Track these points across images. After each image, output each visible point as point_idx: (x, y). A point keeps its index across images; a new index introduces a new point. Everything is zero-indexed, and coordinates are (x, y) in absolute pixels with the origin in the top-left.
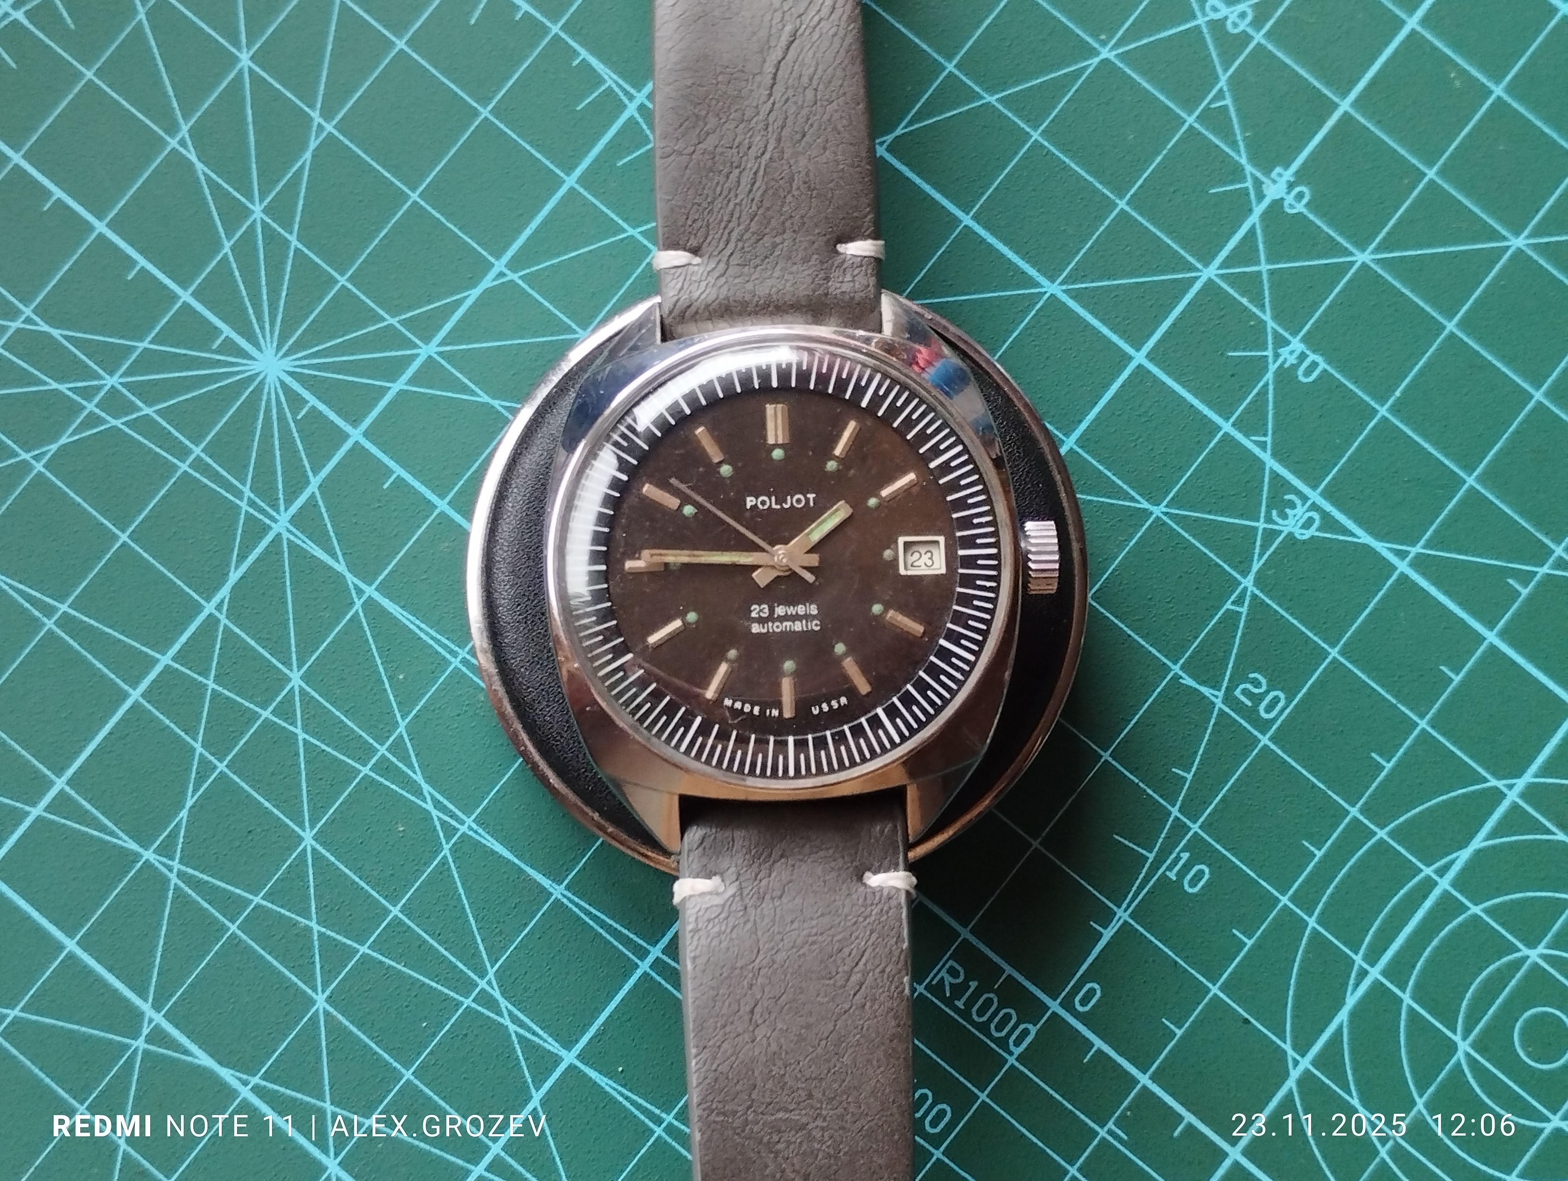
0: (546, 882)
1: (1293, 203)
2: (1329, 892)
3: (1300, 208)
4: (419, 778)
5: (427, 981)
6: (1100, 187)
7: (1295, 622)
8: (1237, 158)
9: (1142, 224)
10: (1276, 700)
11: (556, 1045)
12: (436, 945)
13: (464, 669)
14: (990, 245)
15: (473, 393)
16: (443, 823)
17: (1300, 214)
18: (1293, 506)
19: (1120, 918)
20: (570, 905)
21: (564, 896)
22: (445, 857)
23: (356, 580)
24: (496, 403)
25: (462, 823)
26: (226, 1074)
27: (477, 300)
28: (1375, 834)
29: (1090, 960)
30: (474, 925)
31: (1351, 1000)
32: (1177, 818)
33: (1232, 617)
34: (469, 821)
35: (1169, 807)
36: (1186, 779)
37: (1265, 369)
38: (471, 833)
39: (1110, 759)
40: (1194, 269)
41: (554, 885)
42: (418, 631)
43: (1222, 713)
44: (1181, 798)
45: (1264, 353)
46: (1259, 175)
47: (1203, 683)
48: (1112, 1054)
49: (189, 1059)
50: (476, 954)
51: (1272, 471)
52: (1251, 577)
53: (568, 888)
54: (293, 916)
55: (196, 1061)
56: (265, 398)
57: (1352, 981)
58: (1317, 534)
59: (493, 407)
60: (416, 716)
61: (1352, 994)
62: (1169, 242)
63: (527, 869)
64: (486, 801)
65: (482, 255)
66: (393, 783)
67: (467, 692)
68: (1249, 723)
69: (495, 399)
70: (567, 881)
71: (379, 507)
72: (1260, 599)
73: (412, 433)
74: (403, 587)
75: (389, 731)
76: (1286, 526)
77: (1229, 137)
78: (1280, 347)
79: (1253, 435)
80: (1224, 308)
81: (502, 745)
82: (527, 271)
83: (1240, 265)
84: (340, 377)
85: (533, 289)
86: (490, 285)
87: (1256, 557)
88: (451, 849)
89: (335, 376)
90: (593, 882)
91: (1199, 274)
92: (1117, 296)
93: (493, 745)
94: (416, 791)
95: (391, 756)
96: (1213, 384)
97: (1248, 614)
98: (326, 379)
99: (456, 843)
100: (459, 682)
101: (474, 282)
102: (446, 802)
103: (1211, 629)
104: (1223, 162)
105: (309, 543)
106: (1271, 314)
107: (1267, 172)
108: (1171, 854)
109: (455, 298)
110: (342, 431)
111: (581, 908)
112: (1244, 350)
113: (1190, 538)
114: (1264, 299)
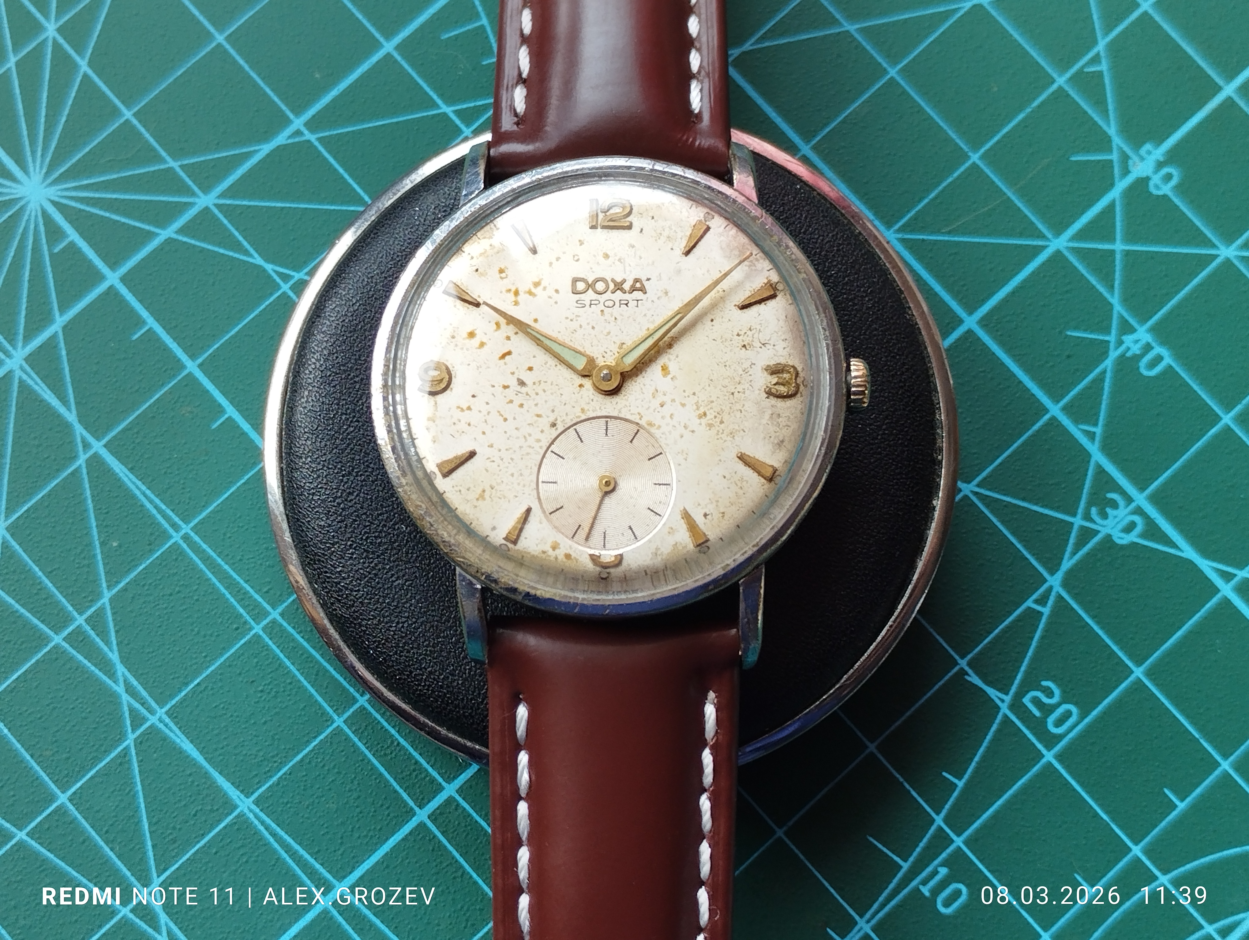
0: (233, 793)
1: (1159, 183)
3: (1166, 189)
4: (114, 657)
6: (954, 136)
7: (1100, 633)
8: (1105, 127)
9: (993, 182)
10: (1068, 714)
12: (102, 843)
13: (185, 546)
15: (246, 253)
16: (132, 710)
17: (1165, 196)
18: (1114, 505)
19: (861, 929)
20: (256, 822)
21: (251, 811)
23: (85, 433)
24: (269, 267)
25: (152, 712)
27: (266, 156)
28: (1156, 878)
30: (146, 827)
32: (940, 829)
33: (1033, 616)
34: (161, 712)
35: (933, 814)
36: (956, 786)
37: (1104, 354)
38: (161, 726)
39: (876, 752)
40: (1041, 236)
41: (242, 796)
42: (142, 499)
43: (1006, 720)
44: (947, 807)
45: (1107, 338)
46: (1126, 148)
47: (988, 683)
50: (143, 859)
51: (1098, 466)
52: (1059, 575)
56: (23, 223)
58: (1138, 540)
59: (264, 270)
60: (125, 590)
62: (1020, 205)
63: (215, 775)
64: (183, 694)
65: (281, 111)
66: (85, 658)
67: (185, 571)
68: (1035, 734)
69: (267, 260)
70: (256, 795)
71: (124, 359)
72: (1066, 601)
73: (173, 286)
74: (134, 447)
75: (91, 601)
76: (1104, 526)
77: (1100, 103)
78: (1124, 334)
79: (1082, 423)
80: (1069, 283)
81: (211, 635)
82: (327, 134)
83: (1092, 239)
84: (107, 215)
85: (329, 152)
86: (285, 142)
87: (1067, 555)
88: (135, 740)
89: (102, 213)
90: (285, 801)
91: (1047, 243)
92: (956, 253)
93: (202, 633)
94: (109, 671)
95: (88, 628)
96: (1047, 362)
97: (1050, 616)
98: (92, 215)
99: (142, 734)
100: (176, 559)
101: (266, 137)
102: (140, 688)
103: (1007, 626)
104: (1089, 129)
105: (43, 385)
106: (1120, 297)
107: (1136, 147)
108: (928, 866)
109: (244, 150)
110: (98, 272)
111: (267, 827)
112: (1085, 331)
113: (998, 524)
114: (1114, 279)
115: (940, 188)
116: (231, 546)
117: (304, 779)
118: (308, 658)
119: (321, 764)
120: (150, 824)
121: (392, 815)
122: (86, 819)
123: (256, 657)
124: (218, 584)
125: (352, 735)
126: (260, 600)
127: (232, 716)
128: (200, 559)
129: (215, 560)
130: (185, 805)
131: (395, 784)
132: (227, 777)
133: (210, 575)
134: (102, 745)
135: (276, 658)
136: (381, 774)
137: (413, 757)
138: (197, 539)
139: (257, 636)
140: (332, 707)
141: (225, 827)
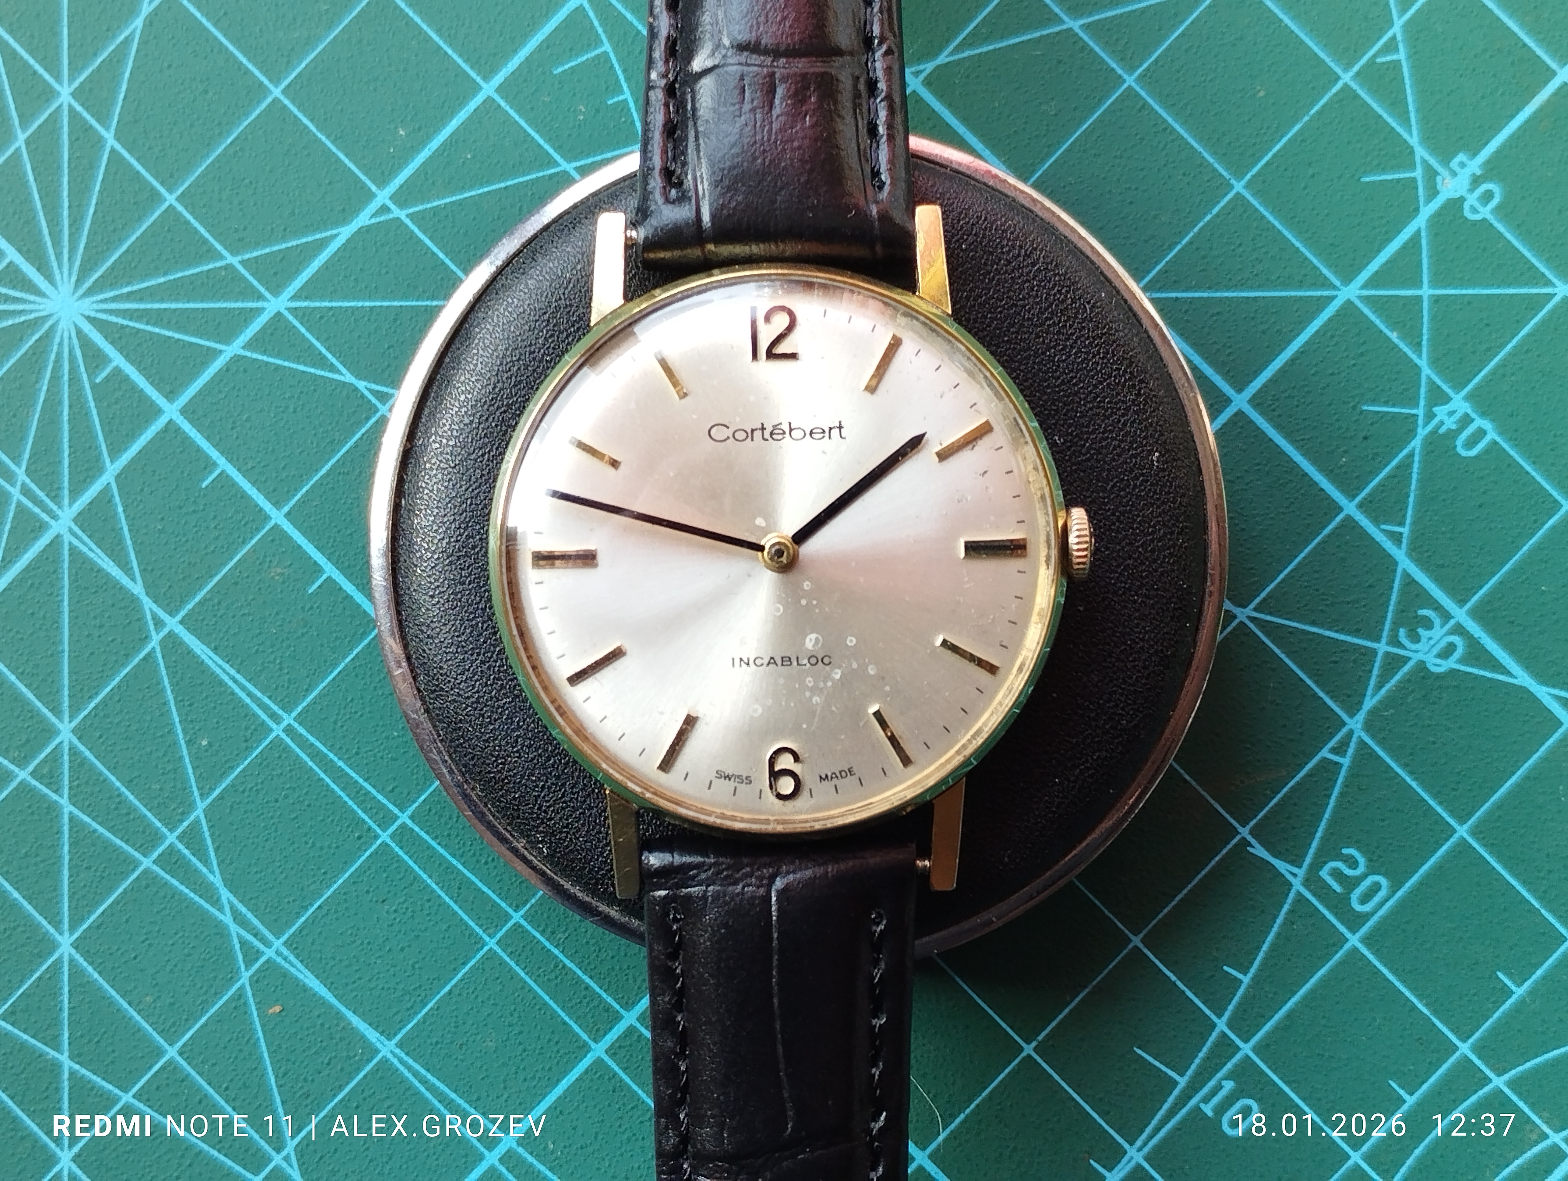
0: (372, 1035)
1: (1476, 203)
3: (1485, 212)
4: (216, 879)
6: (1211, 160)
7: (1414, 784)
8: (1405, 136)
9: (1264, 217)
10: (1376, 887)
12: (222, 1102)
13: (288, 740)
15: (332, 368)
16: (243, 943)
17: (1484, 220)
18: (1428, 624)
19: (1132, 1158)
20: (402, 1068)
21: (395, 1055)
22: (242, 987)
23: (155, 607)
24: (361, 385)
25: (269, 945)
27: (348, 241)
28: (1490, 1080)
30: (273, 1080)
32: (1224, 1035)
33: (1329, 769)
34: (278, 943)
35: (1213, 1017)
36: (1241, 982)
37: (1411, 433)
38: (279, 960)
39: (1141, 946)
40: (1326, 284)
41: (383, 1039)
42: (230, 683)
43: (1300, 899)
44: (1231, 1007)
45: (1413, 412)
46: (1432, 161)
47: (1277, 855)
51: (1406, 575)
52: (1361, 716)
53: (400, 1045)
54: (40, 1045)
56: (55, 348)
58: (1459, 667)
59: (356, 389)
60: (220, 797)
62: (1298, 244)
63: (349, 1014)
64: (303, 919)
65: (360, 180)
66: (182, 883)
67: (290, 771)
68: (1336, 915)
69: (358, 377)
70: (399, 1037)
71: (194, 511)
72: (1370, 747)
73: (245, 416)
74: (216, 622)
75: (183, 813)
76: (1417, 651)
77: (1398, 105)
78: (1436, 405)
79: (1386, 522)
80: (1364, 343)
81: (330, 847)
82: (419, 208)
83: (1393, 285)
84: (157, 330)
86: (368, 223)
87: (1369, 692)
88: (251, 978)
89: (149, 328)
90: (434, 1040)
91: (1335, 293)
92: (1218, 313)
93: (318, 845)
94: (212, 897)
95: (181, 846)
96: (1336, 448)
97: (1350, 768)
98: (139, 332)
99: (257, 971)
100: (280, 757)
101: (345, 216)
102: (249, 915)
103: (1298, 783)
104: (1385, 139)
105: (98, 551)
106: (1429, 358)
107: (1446, 161)
108: (1210, 1079)
109: (318, 236)
110: (153, 404)
111: (416, 1074)
112: (1386, 403)
113: (1283, 656)
114: (1422, 335)
115: (1196, 230)
116: (344, 737)
117: (455, 1014)
118: (447, 868)
119: (474, 996)
120: (276, 1077)
121: (561, 1052)
122: (201, 1074)
123: (385, 871)
124: (333, 786)
125: (507, 959)
126: (385, 801)
127: (362, 944)
128: (308, 755)
129: (326, 756)
130: (315, 1053)
131: (563, 1014)
132: (363, 1016)
133: (323, 775)
134: (212, 986)
135: (408, 869)
136: (545, 1004)
137: (583, 982)
138: (302, 730)
139: (384, 845)
140: (481, 926)
141: (365, 1076)
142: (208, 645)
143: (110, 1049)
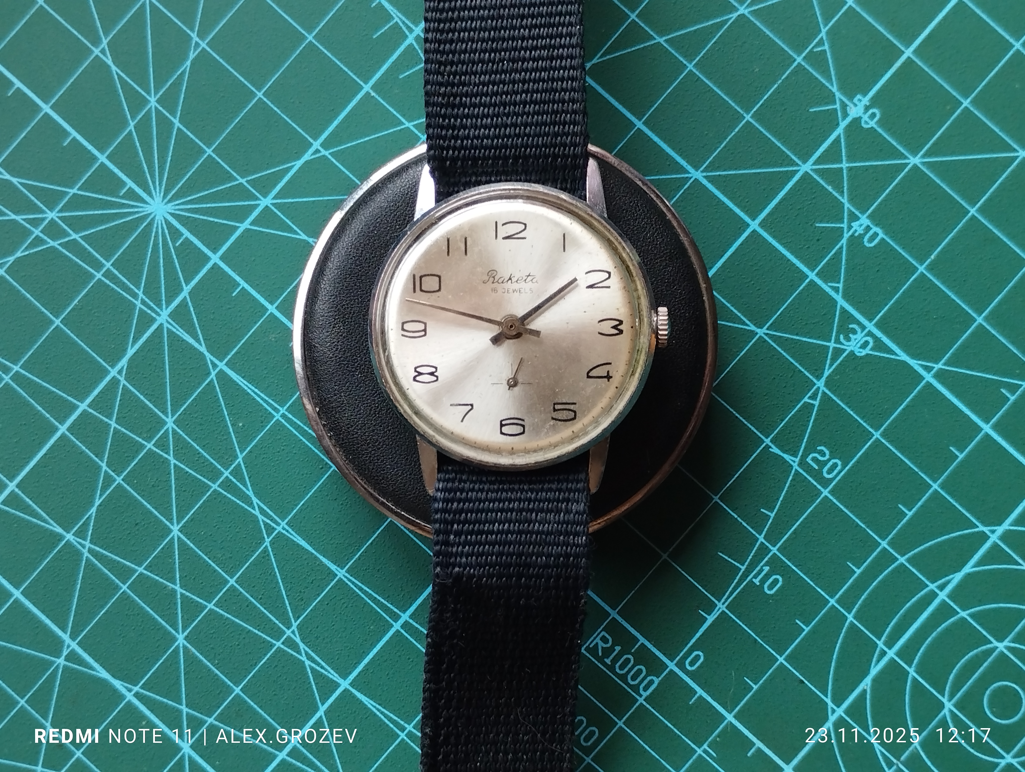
0: (333, 567)
1: (867, 120)
2: (863, 597)
3: (872, 124)
4: (250, 493)
5: (251, 628)
6: (733, 104)
7: (852, 413)
8: (830, 87)
9: (762, 132)
10: (835, 465)
11: (336, 675)
12: (259, 606)
13: (283, 421)
14: (655, 143)
15: (295, 232)
16: (266, 524)
17: (872, 127)
18: (854, 332)
19: (720, 608)
20: (349, 583)
21: (345, 577)
22: (266, 547)
23: (212, 358)
24: (311, 240)
25: (278, 524)
26: (117, 684)
27: (300, 168)
28: (897, 559)
29: (698, 635)
30: (284, 593)
31: (874, 671)
32: (762, 543)
33: (809, 407)
34: (283, 524)
35: (757, 535)
36: (770, 516)
37: (841, 236)
38: (284, 532)
39: (719, 501)
40: (794, 164)
41: (339, 569)
42: (252, 394)
43: (797, 473)
44: (766, 530)
45: (842, 225)
46: (845, 100)
47: (784, 452)
48: (709, 699)
49: (94, 673)
50: (285, 613)
51: (842, 308)
52: (823, 380)
53: (347, 571)
54: (165, 582)
55: (98, 674)
56: (154, 230)
57: (875, 659)
58: (871, 352)
59: (308, 243)
60: (250, 452)
61: (875, 667)
62: (779, 144)
63: (321, 558)
64: (295, 511)
65: (305, 137)
66: (233, 496)
67: (285, 436)
68: (816, 480)
69: (309, 236)
70: (347, 567)
71: (229, 308)
72: (828, 395)
73: (253, 259)
74: (243, 363)
75: (232, 461)
76: (849, 346)
77: (826, 73)
78: (853, 221)
79: (831, 282)
80: (815, 192)
81: (307, 474)
82: (335, 149)
83: (828, 162)
84: (205, 218)
85: (338, 161)
86: (310, 158)
87: (827, 367)
88: (270, 542)
89: (201, 217)
90: (365, 568)
91: (799, 168)
92: (741, 181)
93: (301, 473)
94: (248, 502)
95: (231, 477)
96: (804, 246)
97: (819, 406)
98: (196, 219)
99: (274, 538)
100: (279, 430)
101: (298, 156)
102: (268, 511)
103: (793, 415)
104: (820, 90)
105: (181, 331)
106: (848, 197)
107: (851, 98)
108: (757, 567)
109: (285, 166)
110: (205, 255)
111: (356, 586)
112: (828, 222)
113: (782, 352)
114: (843, 187)
115: (727, 140)
117: (374, 554)
120: (286, 591)
123: (335, 484)
124: (307, 443)
127: (326, 522)
128: (294, 428)
129: (302, 428)
130: (305, 578)
132: (328, 558)
133: (301, 438)
134: (250, 547)
136: (420, 546)
138: (290, 416)
139: (334, 471)
141: (331, 588)
142: (240, 375)
143: (201, 581)
